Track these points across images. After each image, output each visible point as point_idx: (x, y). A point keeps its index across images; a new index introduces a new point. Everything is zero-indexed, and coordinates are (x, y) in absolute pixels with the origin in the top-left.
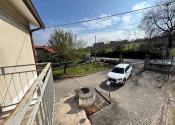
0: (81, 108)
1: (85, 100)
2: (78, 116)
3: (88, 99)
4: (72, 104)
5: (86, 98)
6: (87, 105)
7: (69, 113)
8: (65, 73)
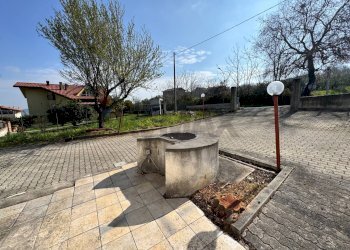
0: (173, 196)
1: (194, 159)
2: (170, 230)
3: (204, 153)
4: (132, 189)
5: (198, 150)
6: (198, 183)
7: (118, 222)
8: (100, 127)
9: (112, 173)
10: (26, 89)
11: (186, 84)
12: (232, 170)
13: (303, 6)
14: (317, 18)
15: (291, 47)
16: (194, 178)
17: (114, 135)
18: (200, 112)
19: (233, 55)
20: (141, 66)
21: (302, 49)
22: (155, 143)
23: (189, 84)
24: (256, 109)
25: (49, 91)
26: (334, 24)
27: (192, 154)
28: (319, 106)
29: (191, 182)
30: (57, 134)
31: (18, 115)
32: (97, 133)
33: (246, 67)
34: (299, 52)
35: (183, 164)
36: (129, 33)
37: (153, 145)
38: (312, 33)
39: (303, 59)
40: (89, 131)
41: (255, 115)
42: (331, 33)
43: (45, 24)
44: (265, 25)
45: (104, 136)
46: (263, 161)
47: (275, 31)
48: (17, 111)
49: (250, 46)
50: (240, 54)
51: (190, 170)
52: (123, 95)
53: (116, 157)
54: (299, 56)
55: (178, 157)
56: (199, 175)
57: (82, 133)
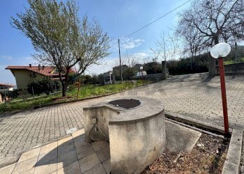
6: (148, 157)
8: (64, 95)
9: (61, 142)
10: (14, 71)
11: (128, 62)
12: (178, 135)
13: (208, 3)
14: (219, 10)
15: (202, 32)
16: (142, 153)
17: (74, 101)
18: (140, 81)
19: (161, 40)
20: (94, 48)
21: (210, 33)
22: (101, 111)
23: (131, 62)
24: (182, 76)
25: (31, 71)
26: (231, 14)
27: (139, 126)
28: (231, 72)
29: (139, 158)
30: (31, 102)
31: (11, 89)
32: (60, 100)
33: (170, 47)
34: (207, 35)
35: (129, 139)
36: (84, 24)
37: (99, 113)
38: (216, 21)
39: (211, 39)
40: (54, 99)
41: (182, 81)
42: (229, 20)
43: (16, 18)
44: (182, 18)
45: (65, 103)
46: (206, 124)
47: (190, 21)
48: (10, 87)
49: (172, 33)
50: (166, 38)
51: (138, 145)
52: (81, 70)
53: (69, 123)
54: (208, 37)
55: (124, 131)
56: (148, 149)
57: (50, 101)
